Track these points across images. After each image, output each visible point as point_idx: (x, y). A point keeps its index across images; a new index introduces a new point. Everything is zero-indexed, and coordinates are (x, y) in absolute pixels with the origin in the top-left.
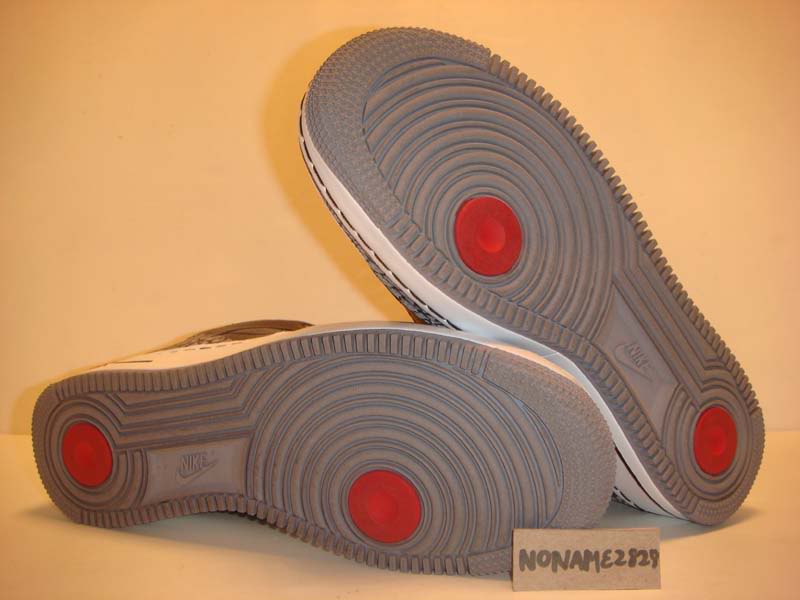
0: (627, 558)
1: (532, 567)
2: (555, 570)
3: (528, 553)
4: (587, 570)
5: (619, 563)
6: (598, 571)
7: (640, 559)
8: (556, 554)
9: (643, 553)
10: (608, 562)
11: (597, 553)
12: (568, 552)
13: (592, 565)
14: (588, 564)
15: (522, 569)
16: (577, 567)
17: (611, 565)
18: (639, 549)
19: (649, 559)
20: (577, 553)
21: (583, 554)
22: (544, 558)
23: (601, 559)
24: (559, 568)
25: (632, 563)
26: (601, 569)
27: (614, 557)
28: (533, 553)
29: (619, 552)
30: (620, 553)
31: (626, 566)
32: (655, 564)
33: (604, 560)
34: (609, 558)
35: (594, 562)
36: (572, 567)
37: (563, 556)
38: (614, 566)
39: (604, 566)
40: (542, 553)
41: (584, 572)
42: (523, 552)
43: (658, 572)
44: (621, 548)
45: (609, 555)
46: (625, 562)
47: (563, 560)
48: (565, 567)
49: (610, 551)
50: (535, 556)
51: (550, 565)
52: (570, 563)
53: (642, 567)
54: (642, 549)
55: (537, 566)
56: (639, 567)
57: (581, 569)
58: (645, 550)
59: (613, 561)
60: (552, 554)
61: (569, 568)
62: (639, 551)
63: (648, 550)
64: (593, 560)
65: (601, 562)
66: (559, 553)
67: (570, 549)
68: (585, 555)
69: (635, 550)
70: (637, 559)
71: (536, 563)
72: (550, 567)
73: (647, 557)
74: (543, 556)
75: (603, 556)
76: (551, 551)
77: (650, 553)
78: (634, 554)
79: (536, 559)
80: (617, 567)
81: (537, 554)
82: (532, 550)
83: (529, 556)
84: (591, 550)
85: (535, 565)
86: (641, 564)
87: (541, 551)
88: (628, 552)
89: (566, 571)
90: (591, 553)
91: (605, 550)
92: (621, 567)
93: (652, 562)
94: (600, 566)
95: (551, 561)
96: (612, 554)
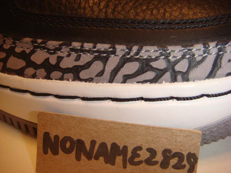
0: (159, 158)
1: (56, 153)
2: (78, 158)
3: (52, 137)
4: (113, 164)
5: (149, 162)
6: (125, 167)
7: (174, 161)
8: (80, 142)
9: (179, 155)
10: (136, 160)
11: (125, 147)
12: (93, 143)
13: (119, 159)
14: (115, 158)
15: (45, 152)
16: (102, 159)
17: (140, 162)
18: (174, 151)
19: (185, 162)
20: (103, 145)
21: (109, 148)
22: (68, 145)
23: (129, 154)
24: (83, 157)
25: (164, 165)
26: (128, 165)
27: (144, 155)
28: (56, 137)
29: (150, 150)
30: (152, 152)
31: (157, 167)
33: (133, 158)
34: (139, 156)
35: (121, 157)
36: (97, 158)
37: (88, 146)
38: (143, 166)
39: (133, 163)
40: (67, 139)
41: (109, 165)
42: (46, 135)
44: (153, 146)
45: (138, 152)
46: (157, 162)
47: (88, 150)
48: (89, 157)
49: (140, 148)
50: (59, 141)
51: (74, 153)
52: (94, 154)
53: (176, 171)
54: (178, 151)
55: (60, 151)
56: (173, 170)
57: (106, 162)
58: (182, 152)
59: (143, 160)
60: (76, 142)
61: (93, 159)
62: (174, 153)
63: (185, 153)
64: (120, 155)
65: (129, 158)
66: (83, 141)
67: (95, 139)
68: (112, 148)
69: (169, 151)
70: (171, 161)
71: (60, 148)
72: (73, 154)
73: (183, 161)
74: (66, 142)
75: (132, 153)
76: (75, 138)
77: (187, 157)
78: (168, 155)
79: (59, 144)
80: (147, 166)
81: (60, 139)
82: (56, 134)
83: (53, 140)
84: (118, 144)
85: (58, 150)
86: (175, 167)
87: (65, 137)
88: (161, 152)
89: (91, 162)
90: (119, 147)
91: (135, 146)
92: (152, 167)
93: (188, 166)
94: (128, 163)
95: (75, 148)
96: (142, 151)
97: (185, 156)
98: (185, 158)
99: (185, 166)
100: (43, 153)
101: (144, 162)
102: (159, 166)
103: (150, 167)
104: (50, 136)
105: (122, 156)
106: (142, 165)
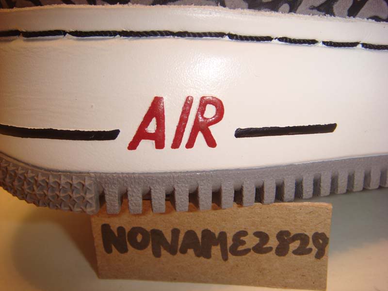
0: (273, 242)
1: (124, 250)
2: (157, 254)
3: (114, 230)
4: (208, 255)
5: (259, 249)
6: (225, 258)
7: (294, 245)
8: (157, 235)
9: (303, 238)
10: (241, 248)
11: (223, 235)
12: (175, 232)
13: (216, 250)
14: (210, 249)
15: (109, 250)
16: (191, 252)
17: (247, 251)
18: (293, 233)
19: (311, 245)
20: (190, 234)
21: (200, 236)
22: (139, 238)
23: (230, 242)
24: (164, 252)
25: (282, 251)
27: (251, 241)
29: (258, 234)
30: (263, 237)
31: (272, 255)
32: (320, 254)
33: (235, 246)
34: (243, 243)
35: (219, 247)
36: (184, 251)
37: (169, 237)
38: (252, 255)
39: (235, 252)
40: (135, 231)
41: (202, 259)
42: (106, 228)
43: (325, 266)
44: (262, 229)
45: (242, 238)
46: (270, 249)
47: (169, 241)
48: (172, 250)
49: (244, 233)
50: (125, 235)
51: (150, 247)
52: (179, 247)
53: (299, 257)
54: (299, 232)
55: (130, 248)
56: (294, 256)
57: (198, 255)
58: (305, 233)
59: (251, 247)
60: (150, 233)
61: (178, 253)
62: (294, 235)
63: (310, 234)
64: (216, 245)
65: (230, 248)
66: (161, 232)
67: (178, 227)
68: (203, 237)
69: (287, 233)
70: (290, 245)
71: (128, 243)
72: (149, 250)
73: (307, 243)
74: (136, 235)
75: (234, 240)
76: (148, 228)
77: (313, 239)
78: (286, 238)
79: (127, 238)
80: (256, 255)
81: (127, 231)
82: (120, 226)
83: (116, 234)
84: (212, 231)
85: (126, 246)
86: (298, 252)
87: (134, 229)
88: (275, 235)
89: (175, 257)
90: (214, 234)
91: (237, 231)
92: (264, 255)
93: (315, 250)
94: (229, 254)
95: (151, 242)
96: (248, 236)
97: (311, 237)
98: (311, 240)
99: (311, 250)
100: (105, 252)
101: (252, 251)
102: (274, 253)
103: (261, 255)
104: (112, 228)
105: (219, 245)
106: (249, 254)
